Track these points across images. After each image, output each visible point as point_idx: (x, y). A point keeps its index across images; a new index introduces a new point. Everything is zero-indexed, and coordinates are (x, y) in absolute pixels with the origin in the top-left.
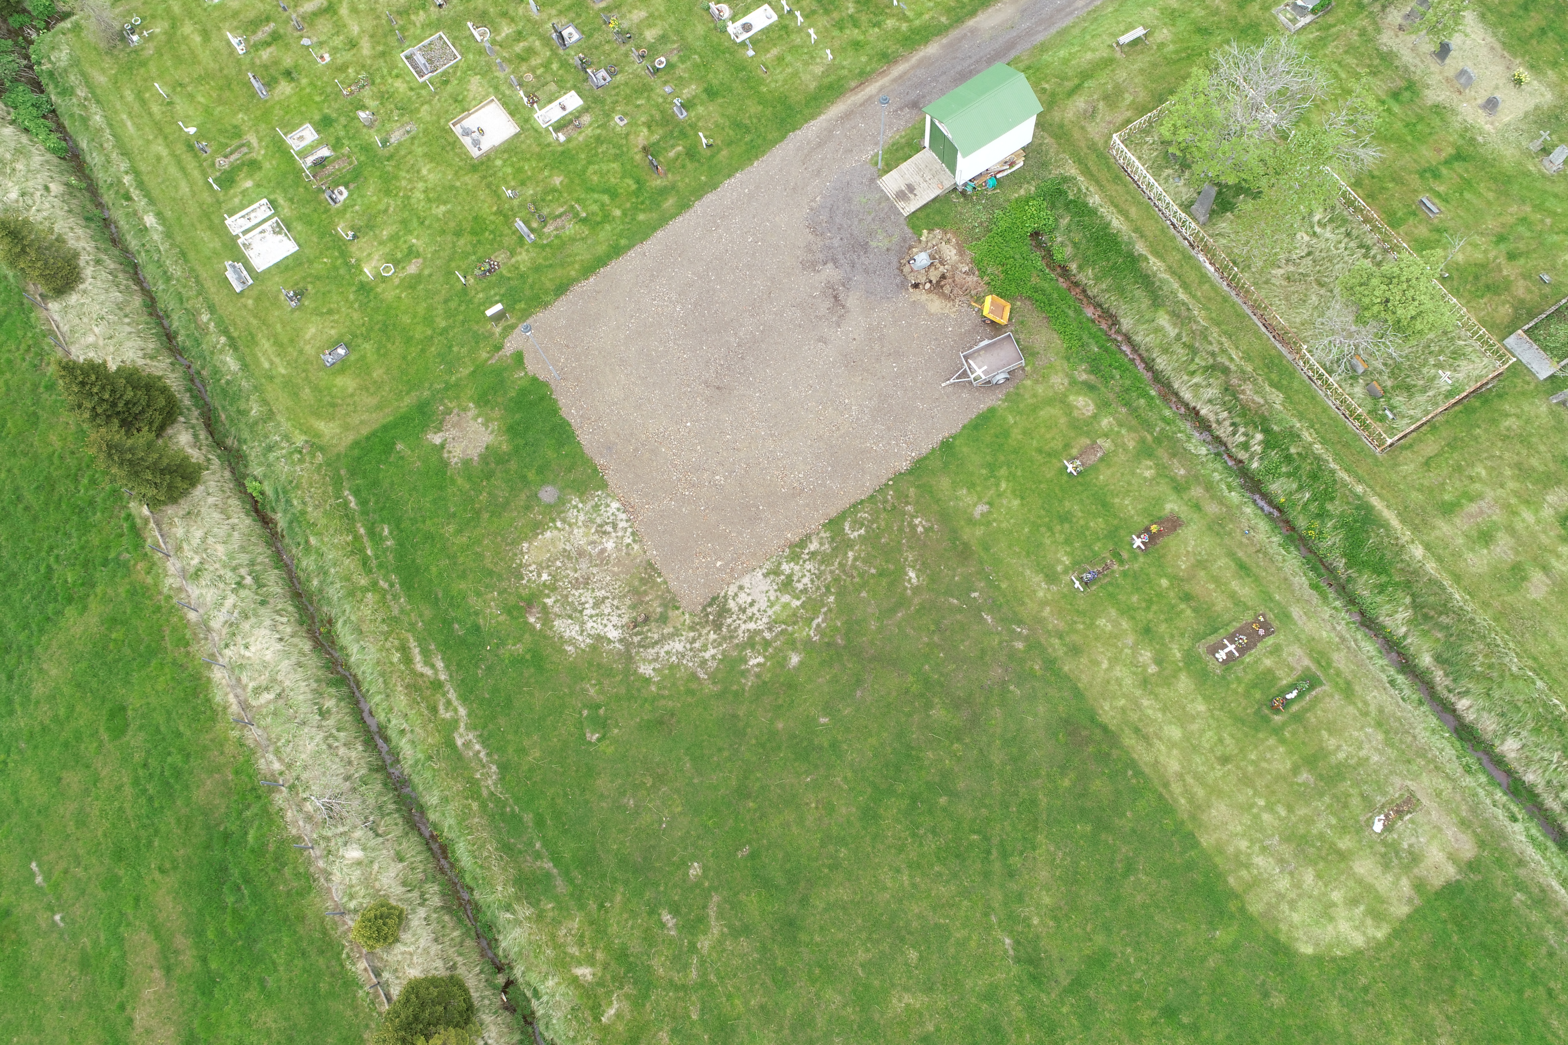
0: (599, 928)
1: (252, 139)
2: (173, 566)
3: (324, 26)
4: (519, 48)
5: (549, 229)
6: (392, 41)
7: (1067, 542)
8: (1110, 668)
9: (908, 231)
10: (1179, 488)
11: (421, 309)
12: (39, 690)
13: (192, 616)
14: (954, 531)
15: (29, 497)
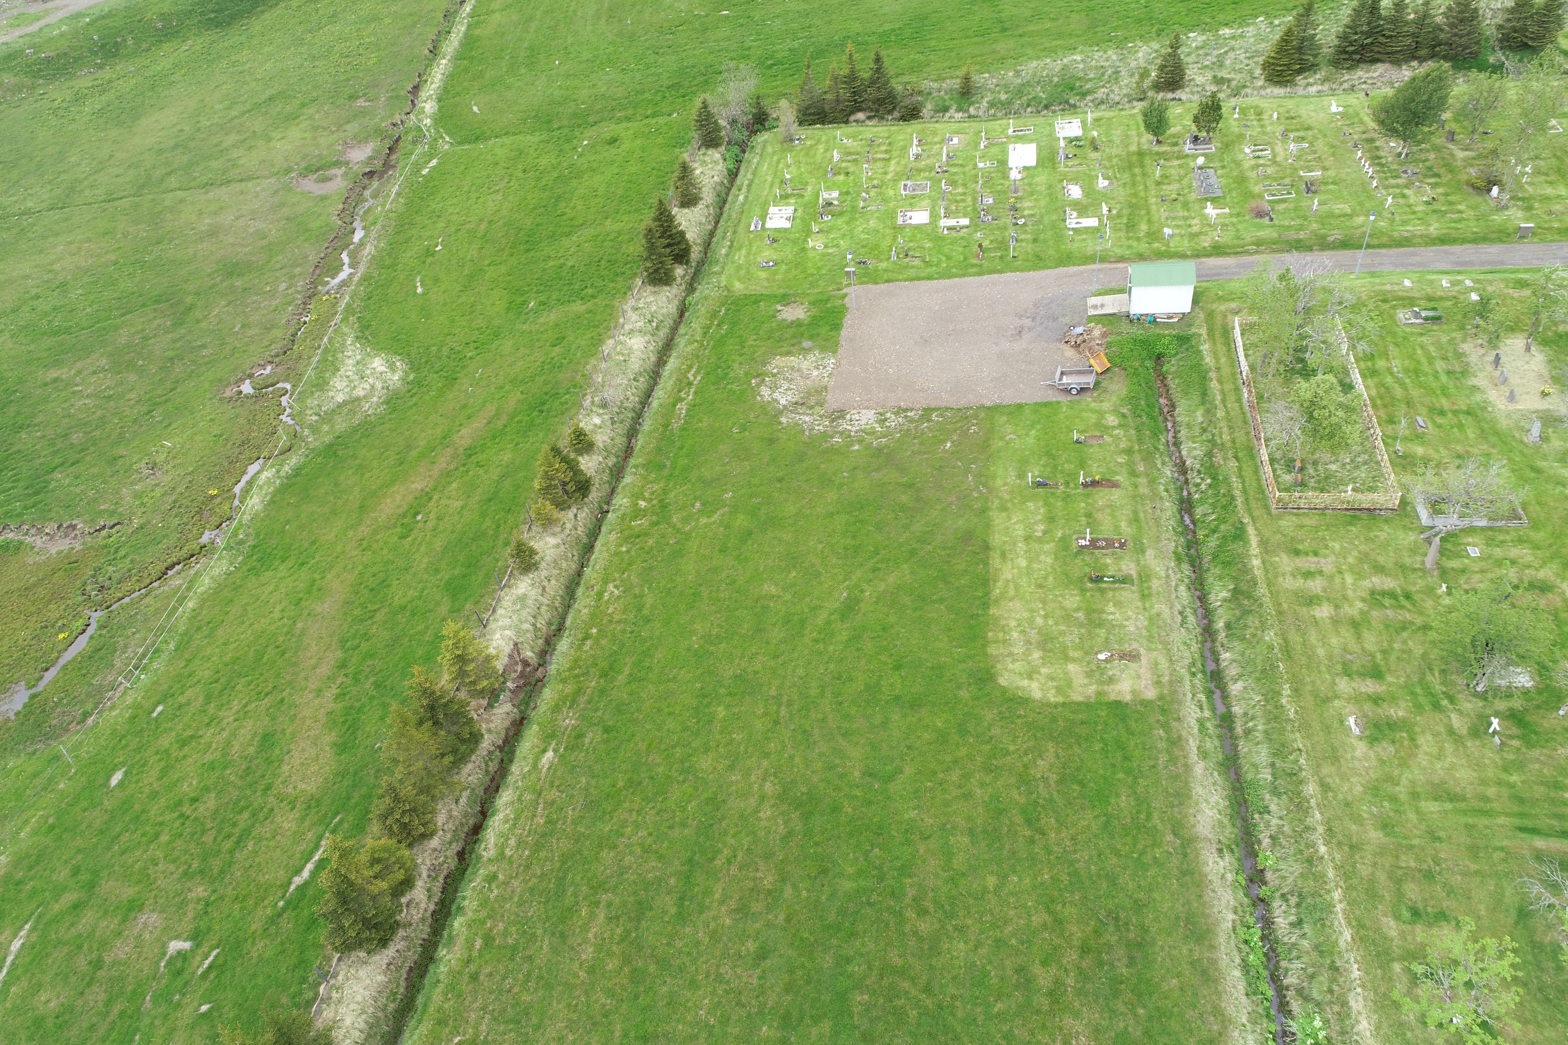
0: (665, 492)
1: (810, 188)
2: (631, 302)
3: (880, 164)
4: (958, 198)
5: (907, 260)
6: (905, 177)
7: (1044, 466)
8: (1015, 523)
9: (1084, 321)
10: (1133, 474)
11: (819, 264)
12: (542, 320)
13: (621, 320)
14: (989, 439)
15: (603, 262)
